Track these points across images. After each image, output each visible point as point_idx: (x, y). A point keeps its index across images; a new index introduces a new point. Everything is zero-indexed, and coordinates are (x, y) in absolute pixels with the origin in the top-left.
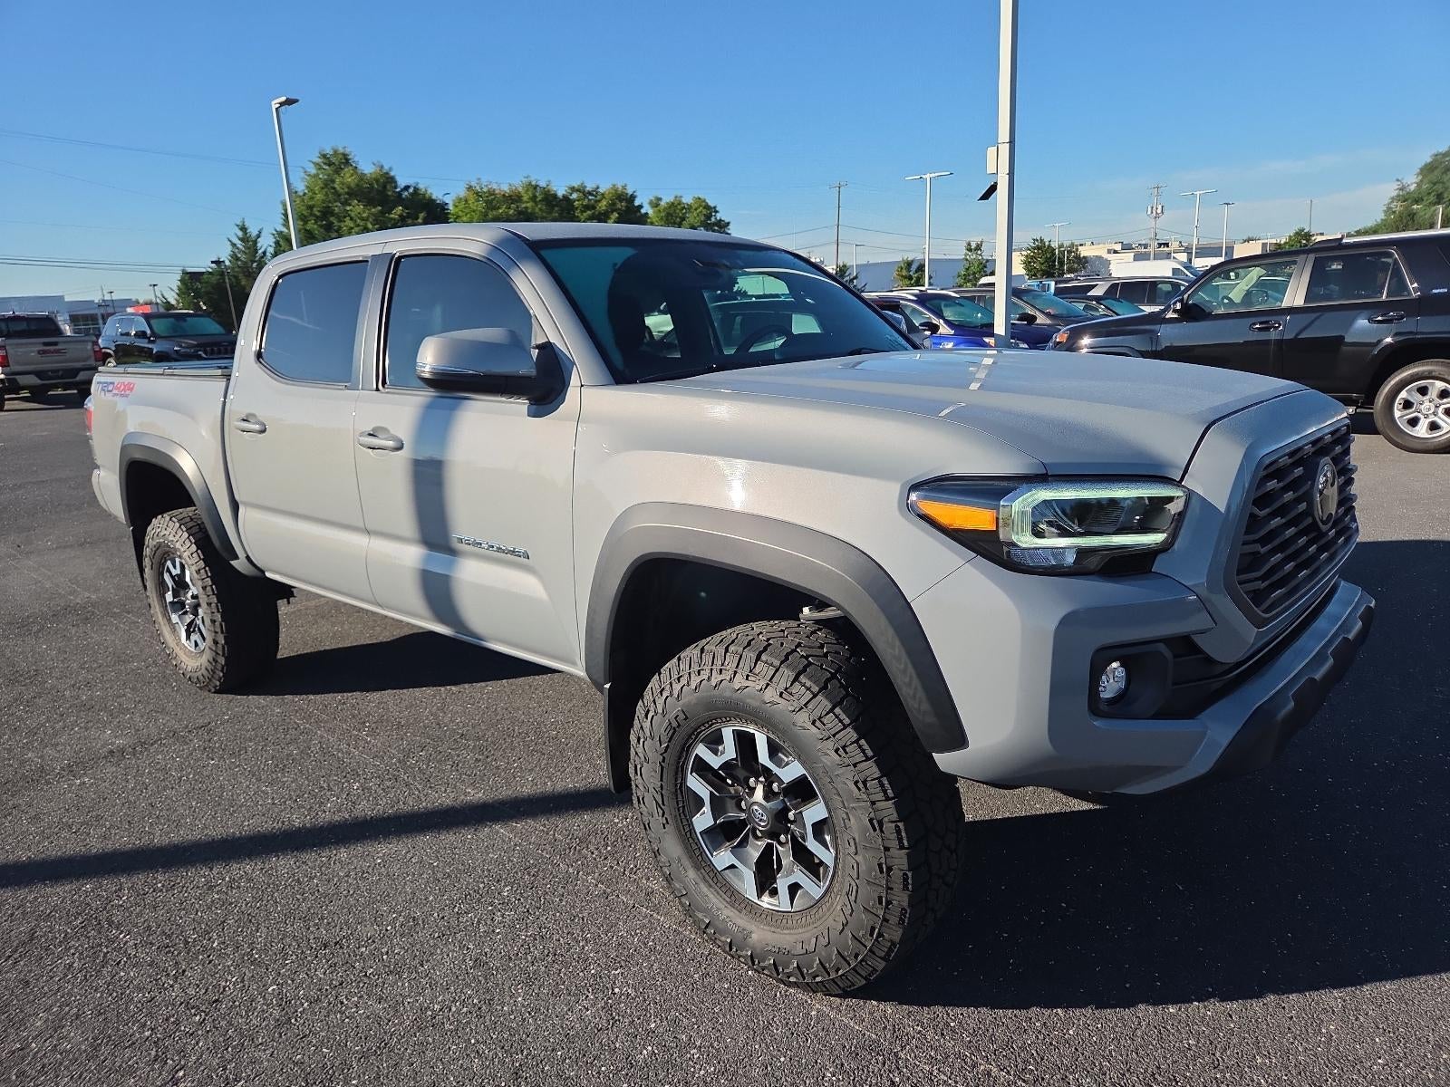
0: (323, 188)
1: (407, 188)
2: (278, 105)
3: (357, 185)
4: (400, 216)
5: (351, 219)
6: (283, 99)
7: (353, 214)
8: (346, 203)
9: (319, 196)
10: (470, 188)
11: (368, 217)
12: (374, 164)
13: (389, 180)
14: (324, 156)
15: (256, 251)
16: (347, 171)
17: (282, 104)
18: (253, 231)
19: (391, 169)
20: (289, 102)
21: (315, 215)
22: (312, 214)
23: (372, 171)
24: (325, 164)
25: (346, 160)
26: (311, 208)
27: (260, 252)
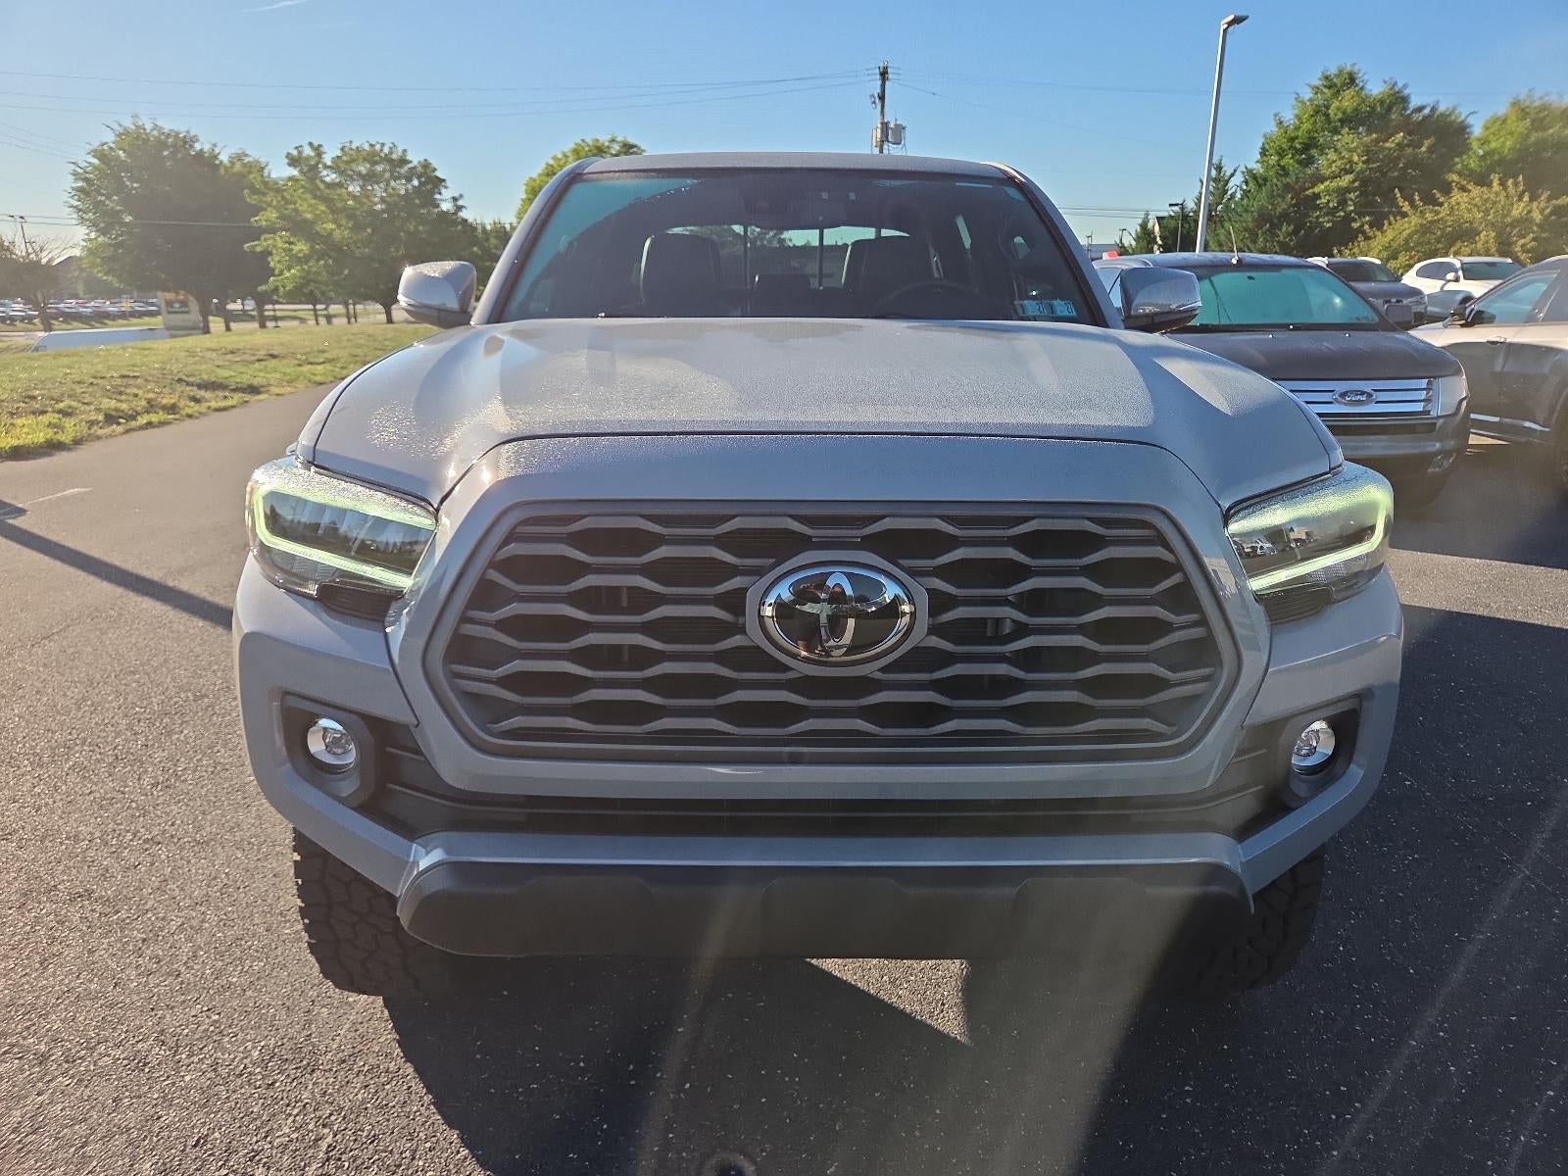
0: (1312, 116)
1: (1420, 109)
2: (1226, 26)
3: (1356, 109)
4: (1397, 144)
5: (1336, 150)
6: (1231, 17)
7: (1339, 145)
8: (1336, 131)
9: (1306, 126)
10: (1515, 104)
11: (1356, 148)
12: (1385, 82)
13: (1397, 99)
14: (1327, 78)
15: (1226, 192)
16: (1349, 93)
17: (1230, 24)
18: (1228, 170)
19: (1405, 86)
20: (1237, 20)
21: (1295, 148)
22: (1290, 148)
23: (1381, 89)
24: (1325, 86)
25: (1352, 80)
26: (1292, 139)
27: (1230, 192)
